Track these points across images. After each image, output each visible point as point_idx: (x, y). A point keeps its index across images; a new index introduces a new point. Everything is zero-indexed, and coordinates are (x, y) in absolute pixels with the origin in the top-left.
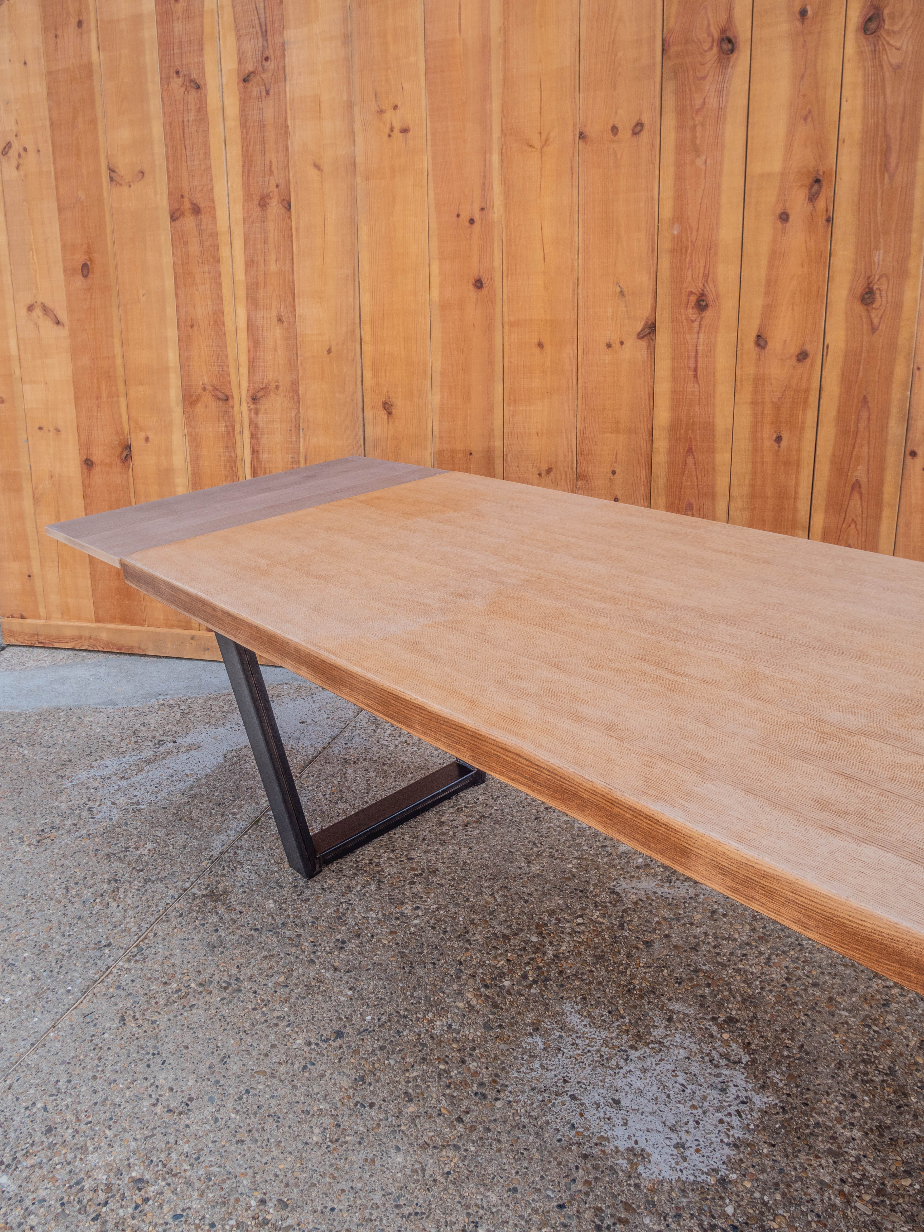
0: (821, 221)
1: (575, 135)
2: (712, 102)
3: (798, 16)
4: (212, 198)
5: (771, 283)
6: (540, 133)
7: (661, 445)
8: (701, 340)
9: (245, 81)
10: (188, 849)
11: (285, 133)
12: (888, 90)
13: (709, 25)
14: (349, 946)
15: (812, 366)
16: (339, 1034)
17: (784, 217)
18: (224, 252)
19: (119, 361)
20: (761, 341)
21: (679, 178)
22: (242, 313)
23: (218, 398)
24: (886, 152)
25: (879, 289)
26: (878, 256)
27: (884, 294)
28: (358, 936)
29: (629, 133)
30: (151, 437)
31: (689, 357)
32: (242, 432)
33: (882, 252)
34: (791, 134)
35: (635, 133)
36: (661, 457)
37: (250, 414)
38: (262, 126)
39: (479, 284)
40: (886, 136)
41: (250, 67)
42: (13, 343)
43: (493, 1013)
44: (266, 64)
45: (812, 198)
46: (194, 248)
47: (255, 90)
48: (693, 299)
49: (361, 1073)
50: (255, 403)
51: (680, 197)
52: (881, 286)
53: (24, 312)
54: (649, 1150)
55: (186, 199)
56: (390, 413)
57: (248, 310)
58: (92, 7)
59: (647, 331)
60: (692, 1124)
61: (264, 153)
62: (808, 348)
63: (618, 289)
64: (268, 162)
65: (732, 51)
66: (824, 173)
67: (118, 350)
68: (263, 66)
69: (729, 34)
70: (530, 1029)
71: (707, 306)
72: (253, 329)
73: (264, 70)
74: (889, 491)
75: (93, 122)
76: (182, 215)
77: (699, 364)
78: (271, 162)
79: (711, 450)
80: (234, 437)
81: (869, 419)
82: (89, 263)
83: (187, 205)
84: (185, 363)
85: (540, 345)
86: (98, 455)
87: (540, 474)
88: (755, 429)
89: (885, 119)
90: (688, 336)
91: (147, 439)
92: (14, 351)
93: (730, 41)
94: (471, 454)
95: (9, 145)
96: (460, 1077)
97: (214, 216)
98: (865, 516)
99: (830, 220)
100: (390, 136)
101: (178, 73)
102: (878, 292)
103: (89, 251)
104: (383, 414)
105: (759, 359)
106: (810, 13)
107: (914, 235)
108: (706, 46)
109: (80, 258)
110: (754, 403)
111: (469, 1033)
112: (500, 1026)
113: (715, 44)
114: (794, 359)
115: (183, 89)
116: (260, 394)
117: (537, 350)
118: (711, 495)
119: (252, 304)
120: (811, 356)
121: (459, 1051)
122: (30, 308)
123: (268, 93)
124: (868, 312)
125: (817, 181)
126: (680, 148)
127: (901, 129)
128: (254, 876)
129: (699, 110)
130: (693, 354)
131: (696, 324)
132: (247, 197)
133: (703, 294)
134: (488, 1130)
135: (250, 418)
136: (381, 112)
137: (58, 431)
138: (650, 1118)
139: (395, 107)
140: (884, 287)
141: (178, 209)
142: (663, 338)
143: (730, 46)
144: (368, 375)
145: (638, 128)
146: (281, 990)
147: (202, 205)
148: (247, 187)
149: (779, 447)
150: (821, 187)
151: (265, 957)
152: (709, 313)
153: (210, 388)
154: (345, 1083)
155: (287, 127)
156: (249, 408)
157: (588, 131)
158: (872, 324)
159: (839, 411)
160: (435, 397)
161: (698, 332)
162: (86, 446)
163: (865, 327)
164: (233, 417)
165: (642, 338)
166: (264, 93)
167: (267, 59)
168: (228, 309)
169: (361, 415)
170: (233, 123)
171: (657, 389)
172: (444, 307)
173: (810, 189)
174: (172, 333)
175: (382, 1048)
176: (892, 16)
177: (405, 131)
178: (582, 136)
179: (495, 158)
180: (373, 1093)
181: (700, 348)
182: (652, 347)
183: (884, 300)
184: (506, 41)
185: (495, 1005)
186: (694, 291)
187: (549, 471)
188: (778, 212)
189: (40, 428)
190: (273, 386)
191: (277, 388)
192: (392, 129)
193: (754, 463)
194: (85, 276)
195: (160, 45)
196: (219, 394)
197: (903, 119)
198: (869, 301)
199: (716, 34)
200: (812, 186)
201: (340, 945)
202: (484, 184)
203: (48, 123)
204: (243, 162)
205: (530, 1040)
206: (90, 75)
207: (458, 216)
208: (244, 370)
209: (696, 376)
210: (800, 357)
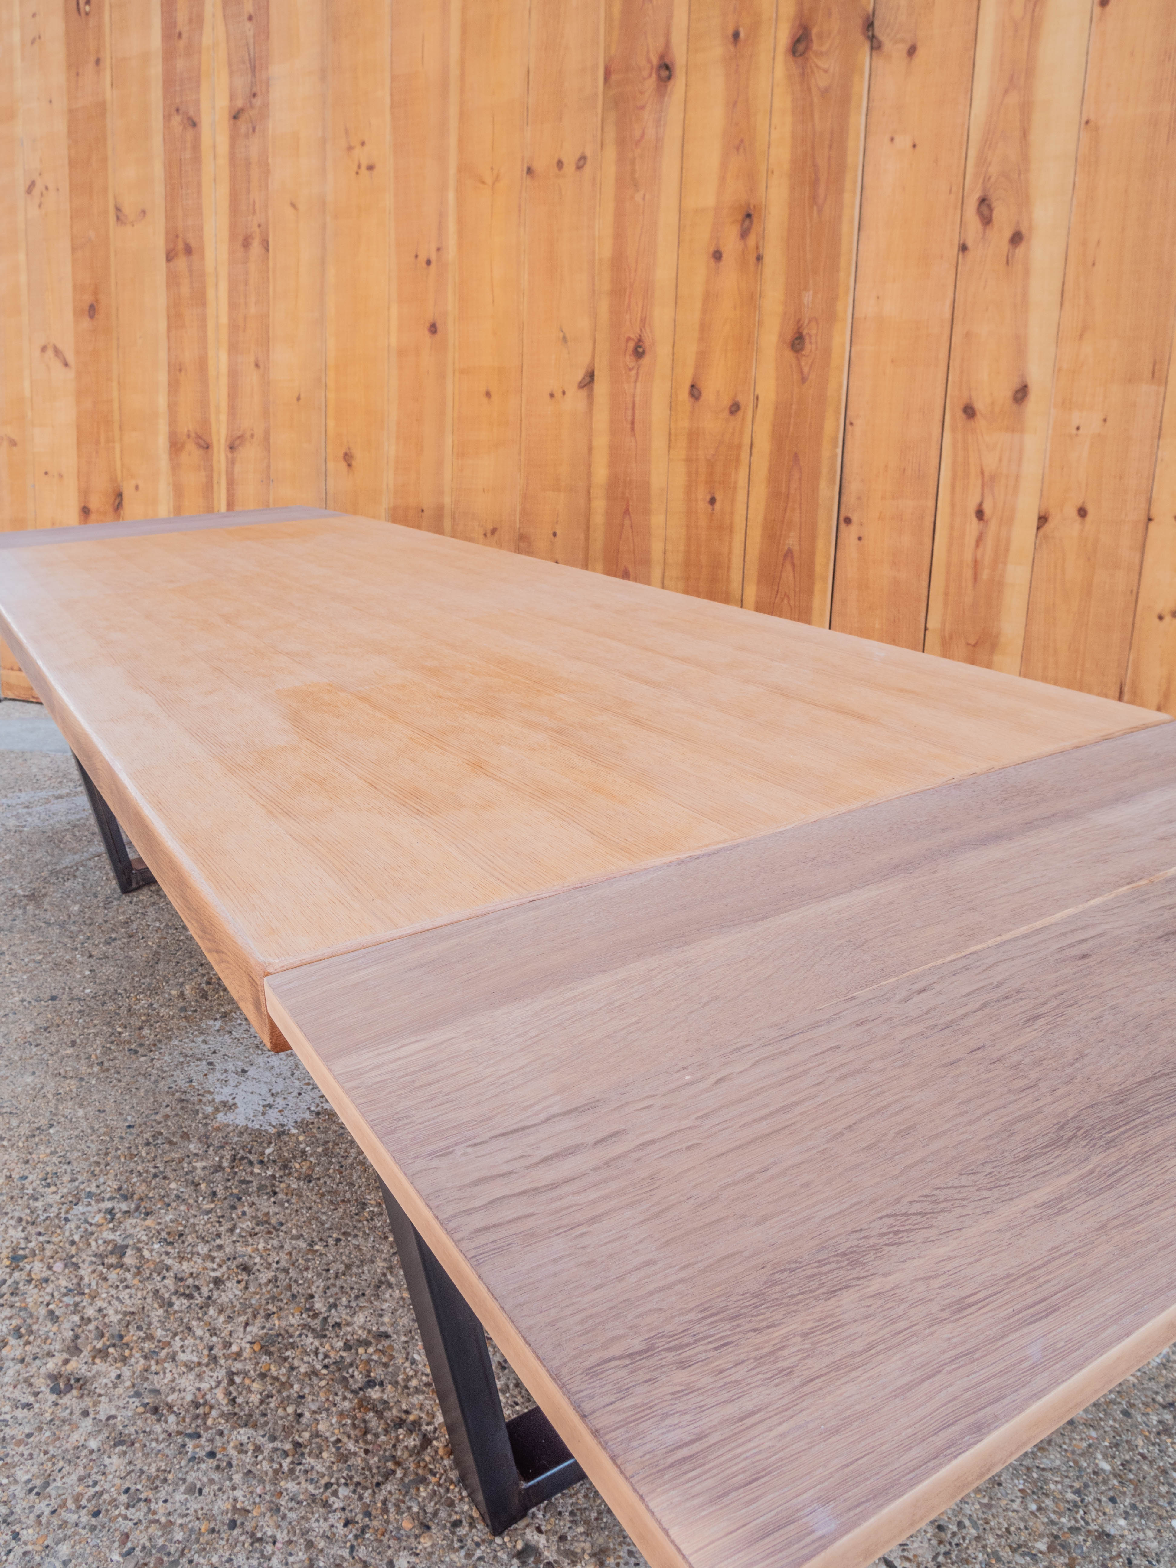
0: (752, 259)
1: (522, 171)
2: (651, 132)
3: (731, 39)
4: (201, 237)
5: (704, 328)
6: (492, 169)
7: (599, 505)
8: (638, 391)
9: (235, 117)
10: (39, 862)
11: (266, 171)
12: (817, 116)
13: (648, 52)
14: (118, 943)
15: (743, 419)
16: (53, 998)
17: (717, 256)
18: (211, 294)
19: (116, 405)
20: (695, 391)
21: (619, 215)
22: (224, 357)
23: (199, 446)
24: (815, 183)
25: (808, 334)
26: (807, 298)
27: (813, 340)
28: (130, 937)
29: (573, 167)
30: (141, 486)
31: (626, 409)
32: (219, 483)
33: (811, 292)
34: (724, 165)
35: (579, 168)
36: (599, 519)
37: (227, 463)
38: (248, 165)
39: (433, 329)
40: (815, 165)
41: (239, 103)
42: (27, 384)
43: (197, 1001)
44: (254, 101)
45: (744, 234)
46: (185, 290)
47: (243, 128)
48: (631, 345)
49: (49, 1024)
50: (232, 452)
51: (619, 235)
52: (811, 331)
53: (37, 353)
54: (239, 1105)
55: (180, 240)
56: (350, 465)
57: (229, 354)
58: (108, 45)
59: (588, 379)
60: (295, 1094)
61: (248, 192)
62: (740, 399)
63: (561, 335)
64: (251, 202)
65: (669, 78)
66: (755, 207)
67: (115, 394)
68: (250, 102)
69: (667, 61)
70: (218, 1016)
71: (644, 353)
72: (234, 374)
73: (252, 107)
74: (822, 564)
75: (104, 160)
76: (176, 255)
77: (637, 415)
78: (254, 202)
79: (647, 512)
80: (212, 487)
81: (800, 479)
82: (95, 304)
83: (181, 246)
84: (172, 408)
85: (488, 394)
86: (95, 503)
87: (485, 535)
88: (689, 489)
89: (813, 147)
90: (626, 386)
91: (137, 488)
92: (27, 393)
93: (667, 67)
94: (423, 511)
95: (33, 184)
96: (127, 1038)
97: (202, 257)
98: (797, 590)
99: (759, 258)
100: (357, 173)
101: (178, 110)
102: (807, 337)
103: (95, 293)
104: (343, 465)
105: (692, 412)
106: (742, 35)
107: (842, 275)
108: (645, 73)
109: (88, 298)
110: (689, 460)
111: (163, 1011)
112: (195, 1011)
113: (654, 71)
114: (727, 412)
115: (181, 127)
116: (237, 443)
117: (485, 400)
118: (646, 562)
119: (234, 348)
120: (743, 408)
121: (143, 1021)
122: (44, 349)
123: (254, 130)
124: (798, 359)
125: (749, 216)
126: (620, 182)
127: (829, 158)
128: (80, 887)
129: (637, 143)
130: (630, 406)
131: (634, 372)
132: (233, 236)
133: (640, 340)
134: (119, 1073)
135: (227, 467)
136: (350, 148)
137: (61, 476)
138: (262, 1085)
139: (363, 144)
140: (813, 332)
141: (173, 250)
142: (601, 387)
143: (667, 73)
144: (331, 424)
145: (582, 162)
146: (31, 965)
147: (193, 244)
148: (233, 226)
149: (713, 509)
150: (751, 222)
151: (39, 942)
152: (645, 361)
153: (193, 435)
154: (29, 1028)
155: (268, 165)
156: (227, 457)
157: (536, 166)
158: (802, 373)
159: (770, 471)
160: (390, 448)
161: (636, 381)
162: (84, 492)
163: (795, 376)
164: (212, 466)
165: (583, 387)
166: (251, 130)
167: (254, 95)
168: (211, 353)
169: (324, 467)
170: (223, 161)
171: (595, 443)
172: (402, 353)
173: (742, 224)
174: (163, 377)
175: (80, 1011)
176: (820, 36)
177: (370, 168)
178: (530, 171)
179: (451, 196)
180: (46, 1038)
181: (637, 399)
182: (590, 397)
183: (814, 346)
184: (463, 75)
185: (205, 996)
186: (633, 336)
187: (494, 531)
188: (712, 250)
189: (46, 473)
190: (248, 434)
191: (252, 436)
192: (359, 166)
193: (688, 527)
194: (92, 317)
195: (164, 82)
196: (201, 442)
197: (830, 147)
198: (798, 347)
199: (655, 61)
200: (743, 221)
201: (109, 941)
202: (440, 223)
203: (66, 161)
204: (231, 201)
205: (211, 1022)
206: (103, 115)
207: (416, 256)
208: (223, 417)
209: (633, 429)
210: (733, 409)
